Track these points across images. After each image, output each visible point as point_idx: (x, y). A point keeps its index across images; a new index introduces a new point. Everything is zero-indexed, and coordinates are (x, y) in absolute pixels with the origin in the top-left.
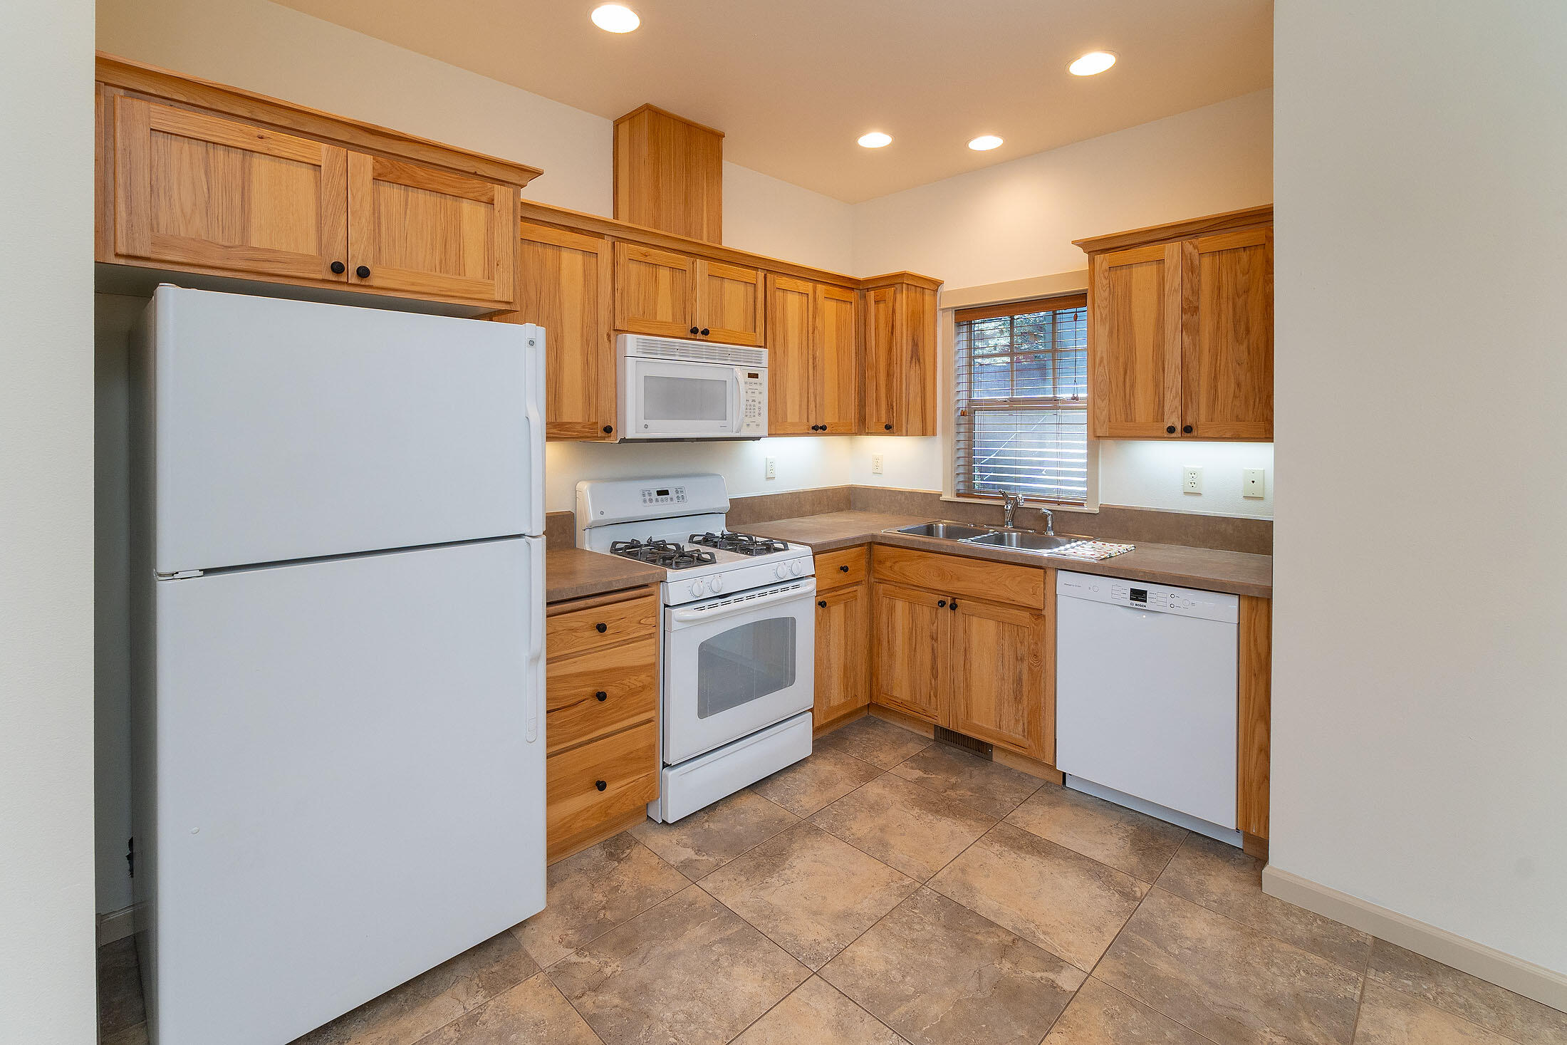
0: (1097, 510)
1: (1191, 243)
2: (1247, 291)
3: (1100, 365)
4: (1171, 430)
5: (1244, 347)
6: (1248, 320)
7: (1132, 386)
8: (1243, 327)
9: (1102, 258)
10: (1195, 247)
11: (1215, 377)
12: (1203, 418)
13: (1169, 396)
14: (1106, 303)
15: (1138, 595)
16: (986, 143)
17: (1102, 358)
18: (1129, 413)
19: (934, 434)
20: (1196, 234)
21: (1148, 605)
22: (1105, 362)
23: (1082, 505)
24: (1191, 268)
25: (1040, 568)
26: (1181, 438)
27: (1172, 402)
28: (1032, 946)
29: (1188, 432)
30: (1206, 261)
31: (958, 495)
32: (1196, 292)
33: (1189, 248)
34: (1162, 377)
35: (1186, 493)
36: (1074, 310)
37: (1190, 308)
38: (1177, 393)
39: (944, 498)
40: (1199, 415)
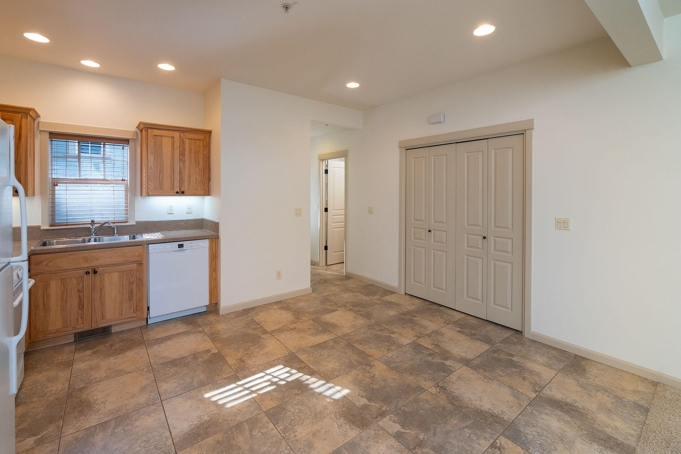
0: (135, 223)
1: (183, 134)
2: (198, 152)
3: (150, 169)
4: (177, 193)
5: (198, 169)
6: (199, 160)
7: (163, 178)
8: (197, 163)
9: (151, 131)
10: (184, 136)
11: (190, 177)
12: (186, 189)
13: (176, 182)
14: (153, 147)
15: (181, 246)
16: (90, 64)
17: (151, 167)
18: (161, 187)
19: (34, 195)
20: (183, 132)
21: (184, 248)
22: (153, 168)
23: (126, 222)
24: (182, 142)
25: (140, 245)
26: (180, 195)
27: (177, 183)
28: (199, 353)
29: (182, 193)
30: (187, 141)
31: (51, 226)
32: (184, 150)
33: (182, 135)
34: (173, 176)
35: (168, 214)
36: (123, 145)
37: (182, 154)
38: (178, 181)
39: (42, 228)
40: (185, 188)
